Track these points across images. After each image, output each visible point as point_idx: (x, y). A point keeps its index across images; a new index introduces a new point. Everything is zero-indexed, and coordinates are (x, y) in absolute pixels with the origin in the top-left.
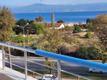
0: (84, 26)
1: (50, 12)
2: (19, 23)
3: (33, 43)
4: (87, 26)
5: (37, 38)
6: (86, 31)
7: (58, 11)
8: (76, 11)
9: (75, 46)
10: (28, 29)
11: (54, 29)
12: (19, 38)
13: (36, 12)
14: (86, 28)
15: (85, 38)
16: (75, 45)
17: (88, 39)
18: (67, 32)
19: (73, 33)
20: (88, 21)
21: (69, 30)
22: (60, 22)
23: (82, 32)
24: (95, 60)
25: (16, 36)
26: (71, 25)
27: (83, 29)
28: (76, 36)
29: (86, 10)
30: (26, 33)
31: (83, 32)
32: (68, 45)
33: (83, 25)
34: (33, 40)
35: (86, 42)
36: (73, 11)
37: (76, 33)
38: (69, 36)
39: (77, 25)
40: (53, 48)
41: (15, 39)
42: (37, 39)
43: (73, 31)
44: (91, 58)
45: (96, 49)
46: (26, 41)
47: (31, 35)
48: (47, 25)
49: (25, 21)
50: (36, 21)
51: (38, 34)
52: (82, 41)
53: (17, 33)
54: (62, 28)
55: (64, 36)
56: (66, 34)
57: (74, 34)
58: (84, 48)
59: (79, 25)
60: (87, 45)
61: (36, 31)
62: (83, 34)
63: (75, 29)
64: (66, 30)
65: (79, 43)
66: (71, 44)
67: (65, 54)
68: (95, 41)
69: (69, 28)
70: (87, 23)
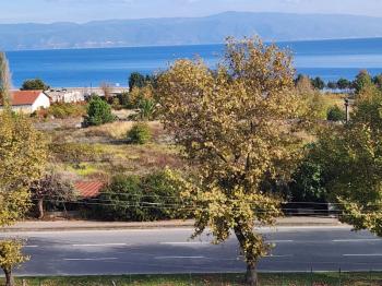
0: (123, 101)
4: (131, 98)
6: (131, 117)
7: (20, 47)
8: (90, 45)
9: (96, 175)
11: (13, 113)
14: (129, 107)
15: (128, 142)
16: (95, 171)
17: (139, 146)
18: (60, 123)
19: (85, 125)
20: (134, 80)
21: (69, 114)
22: (32, 87)
23: (116, 123)
26: (73, 96)
27: (119, 109)
28: (96, 139)
29: (122, 44)
31: (121, 120)
32: (67, 173)
33: (119, 96)
35: (133, 157)
36: (78, 46)
37: (95, 125)
38: (69, 140)
39: (95, 98)
40: (14, 187)
43: (82, 120)
44: (156, 215)
45: (172, 182)
52: (116, 155)
54: (42, 107)
55: (50, 140)
56: (57, 129)
57: (87, 130)
58: (130, 179)
59: (103, 98)
60: (136, 169)
62: (121, 129)
63: (92, 112)
64: (58, 115)
65: (107, 160)
66: (78, 167)
67: (60, 208)
68: (163, 152)
69: (69, 109)
70: (131, 90)
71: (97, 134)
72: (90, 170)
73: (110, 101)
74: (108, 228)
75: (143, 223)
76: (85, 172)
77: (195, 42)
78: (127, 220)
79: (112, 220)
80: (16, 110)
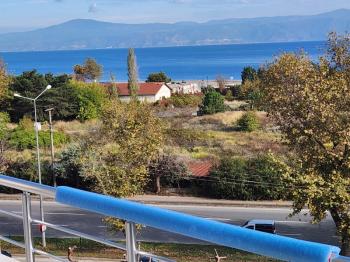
0: (235, 93)
1: (122, 46)
2: (19, 85)
3: (66, 151)
4: (243, 90)
5: (82, 132)
6: (242, 108)
7: (148, 45)
8: (209, 42)
9: (208, 158)
10: (49, 103)
11: (138, 102)
12: (20, 133)
13: (76, 47)
14: (240, 99)
15: (237, 130)
16: (207, 154)
17: (247, 134)
18: (178, 112)
19: (200, 114)
20: (246, 74)
21: (187, 104)
22: (156, 79)
23: (227, 112)
24: (272, 199)
25: (12, 126)
26: (191, 87)
27: (232, 100)
28: (209, 126)
29: (239, 41)
30: (43, 119)
31: (232, 110)
32: (182, 155)
33: (232, 88)
34: (68, 140)
35: (242, 143)
36: (198, 44)
37: (209, 113)
38: (186, 126)
39: (211, 90)
40: (134, 164)
41: (9, 139)
42: (82, 137)
43: (198, 109)
44: (259, 194)
45: (274, 165)
46: (46, 144)
47: (61, 124)
48: (115, 89)
49: (41, 76)
50: (77, 78)
51: (83, 119)
52: (227, 141)
53: (15, 118)
54: (164, 98)
55: (169, 126)
56: (176, 117)
57: (201, 118)
58: (236, 162)
59: (217, 90)
60: (244, 154)
61: (78, 109)
62: (231, 118)
63: (206, 102)
64: (177, 105)
65: (218, 145)
66: (192, 151)
67: (175, 185)
68: (269, 140)
69: (187, 100)
70: (243, 83)
71: (210, 122)
72: (202, 153)
73: (224, 93)
74: (216, 204)
75: (247, 202)
76: (198, 155)
77: (306, 38)
78: (233, 199)
79: (219, 198)
80: (142, 99)
